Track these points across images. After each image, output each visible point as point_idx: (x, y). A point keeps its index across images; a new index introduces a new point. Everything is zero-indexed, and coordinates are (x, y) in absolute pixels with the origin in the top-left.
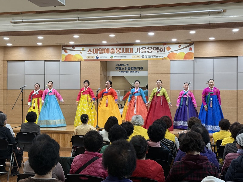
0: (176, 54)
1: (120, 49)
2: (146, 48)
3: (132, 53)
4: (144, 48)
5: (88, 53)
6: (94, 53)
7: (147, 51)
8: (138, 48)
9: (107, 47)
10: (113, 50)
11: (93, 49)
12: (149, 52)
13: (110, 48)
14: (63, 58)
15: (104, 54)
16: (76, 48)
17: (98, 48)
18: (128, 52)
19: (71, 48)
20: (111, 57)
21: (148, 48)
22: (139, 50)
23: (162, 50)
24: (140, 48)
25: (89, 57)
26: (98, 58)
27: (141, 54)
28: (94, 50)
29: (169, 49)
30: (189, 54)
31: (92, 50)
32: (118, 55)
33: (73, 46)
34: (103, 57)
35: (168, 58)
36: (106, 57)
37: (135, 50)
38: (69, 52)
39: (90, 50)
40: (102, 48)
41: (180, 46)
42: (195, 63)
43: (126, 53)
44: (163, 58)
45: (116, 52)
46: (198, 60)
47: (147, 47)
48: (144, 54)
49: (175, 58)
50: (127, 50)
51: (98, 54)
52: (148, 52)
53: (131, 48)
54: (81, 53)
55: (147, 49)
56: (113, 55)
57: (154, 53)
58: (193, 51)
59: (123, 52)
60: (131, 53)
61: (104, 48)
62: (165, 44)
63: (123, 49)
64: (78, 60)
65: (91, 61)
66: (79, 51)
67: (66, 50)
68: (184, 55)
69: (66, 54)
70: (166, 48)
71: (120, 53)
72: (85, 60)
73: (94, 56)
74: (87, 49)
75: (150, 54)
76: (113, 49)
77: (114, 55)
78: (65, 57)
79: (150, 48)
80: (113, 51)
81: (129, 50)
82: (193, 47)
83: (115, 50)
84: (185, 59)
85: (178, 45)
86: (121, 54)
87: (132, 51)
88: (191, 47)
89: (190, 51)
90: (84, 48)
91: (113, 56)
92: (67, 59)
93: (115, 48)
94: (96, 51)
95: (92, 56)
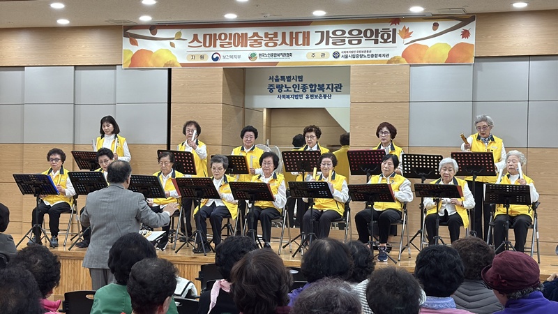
0: (426, 47)
1: (276, 35)
2: (344, 32)
3: (308, 45)
4: (339, 33)
5: (190, 45)
6: (207, 45)
7: (347, 40)
8: (322, 33)
9: (241, 31)
10: (256, 38)
11: (205, 36)
12: (353, 42)
13: (250, 32)
14: (126, 60)
15: (233, 48)
16: (161, 34)
17: (218, 31)
18: (297, 44)
19: (148, 33)
20: (252, 56)
21: (350, 33)
22: (325, 37)
23: (389, 37)
24: (328, 32)
25: (193, 58)
26: (217, 59)
27: (331, 49)
28: (208, 37)
29: (406, 34)
30: (460, 47)
31: (201, 38)
32: (271, 52)
33: (153, 28)
34: (232, 57)
35: (403, 60)
36: (239, 57)
37: (314, 38)
38: (143, 45)
39: (196, 38)
40: (228, 31)
41: (436, 26)
42: (479, 73)
43: (291, 45)
44: (389, 59)
45: (264, 43)
46: (485, 65)
47: (347, 28)
48: (340, 49)
49: (421, 59)
50: (294, 39)
51: (218, 48)
52: (350, 42)
53: (304, 33)
54: (172, 45)
55: (347, 35)
56: (257, 51)
57: (367, 45)
58: (471, 40)
59: (284, 42)
60: (304, 45)
61: (233, 31)
62: (396, 20)
63: (284, 34)
64: (166, 65)
65: (199, 69)
66: (168, 42)
67: (133, 39)
68: (446, 52)
69: (134, 49)
70: (397, 32)
71: (275, 45)
72: (183, 65)
73: (208, 54)
74: (187, 34)
75: (355, 48)
76: (256, 34)
77: (261, 52)
78: (130, 56)
79: (355, 33)
80: (256, 41)
81: (301, 37)
82: (471, 28)
83: (263, 36)
84: (451, 60)
85: (431, 24)
86: (278, 47)
87: (306, 41)
88: (466, 28)
89: (465, 40)
90: (179, 34)
91: (258, 53)
92: (137, 63)
93: (261, 32)
94: (213, 41)
95: (202, 53)
